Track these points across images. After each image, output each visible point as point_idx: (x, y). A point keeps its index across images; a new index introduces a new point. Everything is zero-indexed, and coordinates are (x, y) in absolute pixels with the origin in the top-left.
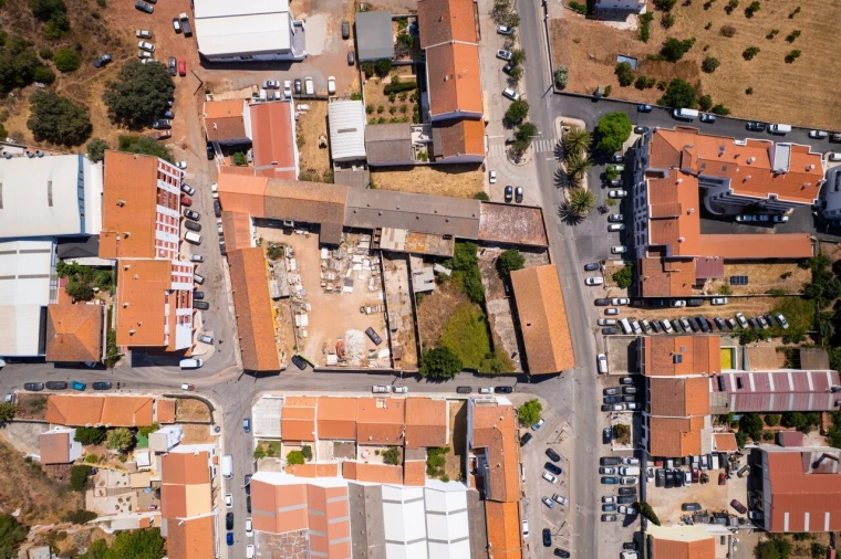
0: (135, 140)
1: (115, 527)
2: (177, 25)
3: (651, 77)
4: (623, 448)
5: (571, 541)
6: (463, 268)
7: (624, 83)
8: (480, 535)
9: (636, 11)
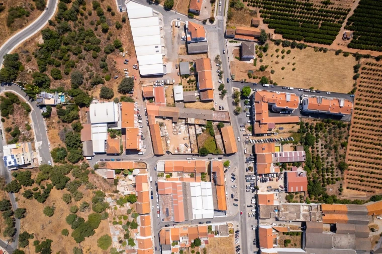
0: (125, 97)
1: (125, 194)
2: (134, 67)
3: (257, 76)
4: (252, 173)
5: (239, 197)
6: (209, 128)
7: (250, 77)
8: (215, 194)
9: (253, 58)
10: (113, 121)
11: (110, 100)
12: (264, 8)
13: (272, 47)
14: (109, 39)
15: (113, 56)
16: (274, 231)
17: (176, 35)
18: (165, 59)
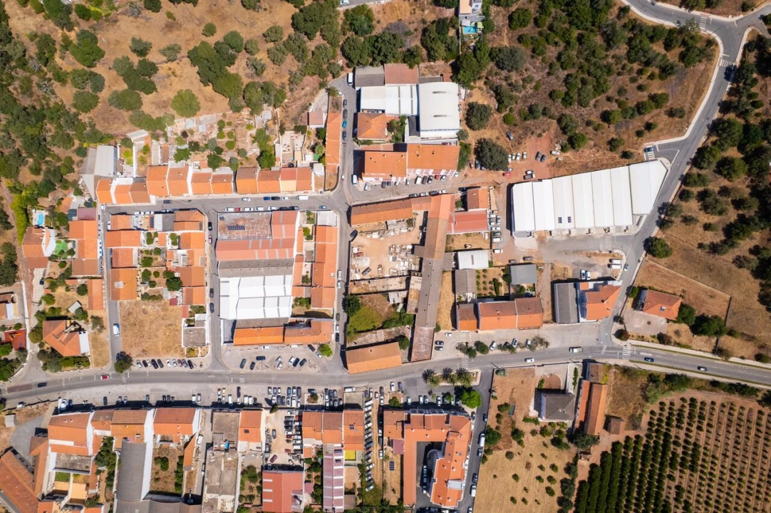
0: (469, 152)
1: (277, 145)
2: (529, 172)
3: (503, 422)
4: (306, 400)
5: (259, 371)
6: (400, 318)
7: (500, 407)
8: (266, 324)
9: (540, 416)
10: (422, 127)
11: (465, 122)
12: (646, 446)
13: (561, 458)
14: (588, 123)
15: (552, 131)
16: (187, 438)
17: (594, 260)
18: (543, 235)
